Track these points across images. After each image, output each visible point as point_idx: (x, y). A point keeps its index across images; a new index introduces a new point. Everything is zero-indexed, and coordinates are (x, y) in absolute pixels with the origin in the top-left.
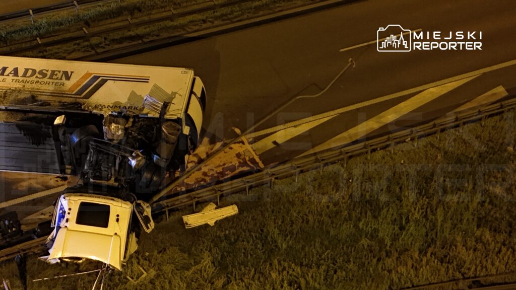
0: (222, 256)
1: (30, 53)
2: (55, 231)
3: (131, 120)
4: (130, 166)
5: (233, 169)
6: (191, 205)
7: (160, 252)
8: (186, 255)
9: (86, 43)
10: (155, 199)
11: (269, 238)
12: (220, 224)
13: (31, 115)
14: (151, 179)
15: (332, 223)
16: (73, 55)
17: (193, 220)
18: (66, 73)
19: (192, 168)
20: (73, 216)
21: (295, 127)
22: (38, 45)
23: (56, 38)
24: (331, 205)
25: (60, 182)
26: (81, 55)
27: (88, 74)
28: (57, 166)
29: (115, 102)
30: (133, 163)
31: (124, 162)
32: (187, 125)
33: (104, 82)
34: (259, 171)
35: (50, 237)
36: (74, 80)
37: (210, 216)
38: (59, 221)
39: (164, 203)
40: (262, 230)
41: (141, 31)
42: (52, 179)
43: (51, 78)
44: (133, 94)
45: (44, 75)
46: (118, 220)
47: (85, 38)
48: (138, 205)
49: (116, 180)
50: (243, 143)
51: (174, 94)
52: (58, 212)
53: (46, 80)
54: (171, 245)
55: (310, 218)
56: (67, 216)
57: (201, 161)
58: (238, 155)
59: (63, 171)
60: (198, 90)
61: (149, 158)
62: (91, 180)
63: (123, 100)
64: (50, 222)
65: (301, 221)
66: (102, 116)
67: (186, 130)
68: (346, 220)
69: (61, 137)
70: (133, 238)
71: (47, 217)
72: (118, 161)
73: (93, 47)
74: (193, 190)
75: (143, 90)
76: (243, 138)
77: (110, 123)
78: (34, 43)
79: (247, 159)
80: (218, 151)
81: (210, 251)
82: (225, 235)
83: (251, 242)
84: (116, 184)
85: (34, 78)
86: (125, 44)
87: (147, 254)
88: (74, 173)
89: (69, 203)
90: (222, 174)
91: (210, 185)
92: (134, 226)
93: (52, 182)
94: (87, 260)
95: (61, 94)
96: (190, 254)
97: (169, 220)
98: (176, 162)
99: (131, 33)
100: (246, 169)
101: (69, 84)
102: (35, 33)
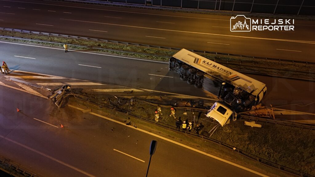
0: (251, 136)
1: (224, 64)
2: (211, 110)
3: (242, 91)
4: (237, 102)
5: (265, 115)
6: (248, 119)
7: (234, 127)
8: (241, 131)
9: (239, 67)
10: (240, 113)
11: (267, 138)
12: (254, 128)
13: (217, 80)
14: (241, 108)
15: (289, 144)
16: (234, 69)
17: (247, 123)
18: (231, 73)
19: (253, 110)
20: (217, 108)
21: (290, 112)
22: (227, 63)
23: (232, 63)
24: (291, 139)
25: (217, 98)
26: (237, 69)
27: (236, 75)
28: (218, 94)
29: (240, 85)
30: (238, 102)
31: (236, 100)
32: (257, 98)
33: (239, 78)
34: (272, 119)
35: (209, 110)
36: (232, 75)
37: (252, 124)
38: (213, 108)
39: (242, 115)
40: (266, 135)
41: (255, 69)
42: (216, 97)
43: (226, 72)
44: (246, 84)
45: (225, 71)
46: (227, 114)
47: (239, 65)
48: (234, 113)
49: (231, 104)
50: (271, 109)
51: (257, 89)
52: (214, 105)
53: (225, 72)
54: (238, 127)
55: (283, 139)
56: (215, 107)
57: (256, 109)
58: (268, 112)
59: (219, 96)
60: (264, 90)
61: (242, 102)
62: (225, 102)
63: (242, 85)
64: (211, 107)
65: (279, 138)
66: (235, 87)
67: (256, 99)
68: (294, 145)
69: (222, 88)
70: (229, 120)
71: (210, 105)
72: (234, 100)
73: (240, 68)
74: (251, 116)
75: (249, 85)
76: (272, 108)
77: (236, 90)
78: (226, 62)
79: (271, 114)
80: (263, 109)
81: (248, 133)
82: (255, 132)
83: (261, 137)
84: (231, 105)
85: (222, 71)
86: (250, 71)
87: (231, 126)
88: (222, 98)
89: (217, 105)
90: (261, 115)
91: (256, 116)
92: (231, 118)
93: (215, 98)
94: (215, 120)
95: (227, 77)
96: (242, 132)
97: (241, 120)
98: (249, 107)
99: (253, 69)
100: (269, 117)
101: (230, 76)
102: (227, 60)
